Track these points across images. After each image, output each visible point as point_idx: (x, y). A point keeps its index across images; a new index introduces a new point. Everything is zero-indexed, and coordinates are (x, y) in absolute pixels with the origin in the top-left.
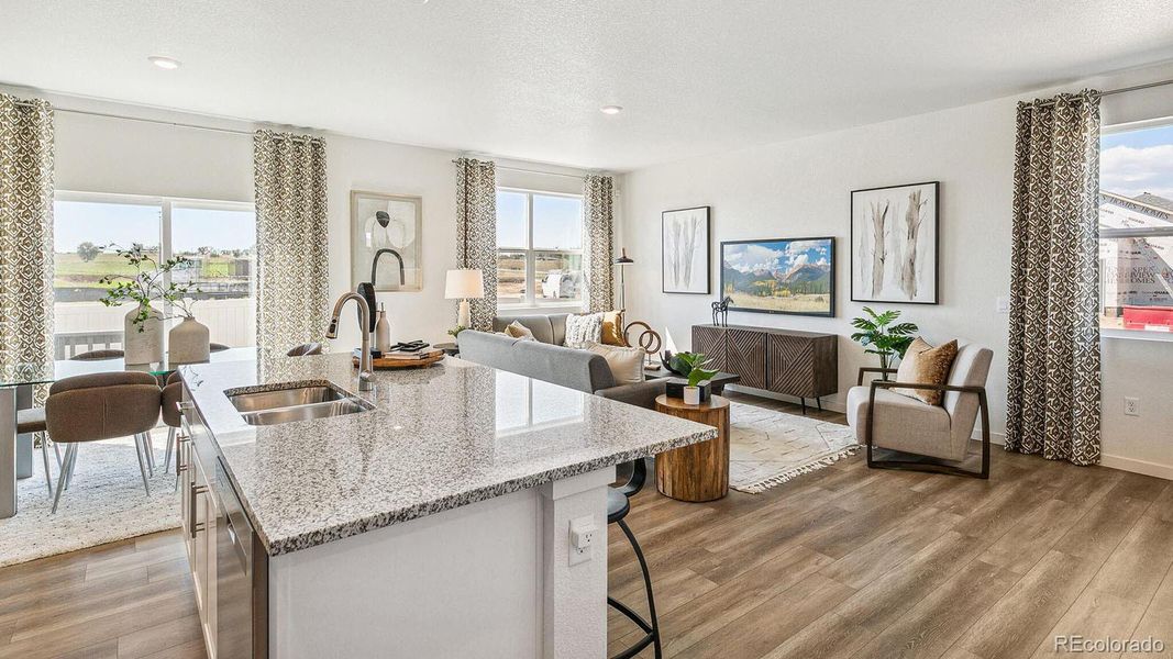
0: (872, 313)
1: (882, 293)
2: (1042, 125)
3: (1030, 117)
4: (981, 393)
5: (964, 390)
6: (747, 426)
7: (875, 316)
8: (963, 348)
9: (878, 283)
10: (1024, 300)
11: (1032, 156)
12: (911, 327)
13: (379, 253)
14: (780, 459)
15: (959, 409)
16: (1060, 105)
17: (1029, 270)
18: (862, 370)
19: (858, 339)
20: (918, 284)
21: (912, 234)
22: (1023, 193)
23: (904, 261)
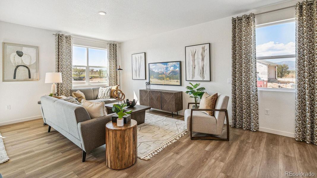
0: (192, 84)
1: (195, 78)
2: (239, 25)
3: (235, 22)
4: (226, 111)
5: (221, 110)
6: (153, 124)
7: (193, 85)
8: (219, 96)
9: (193, 76)
10: (236, 79)
11: (237, 34)
12: (203, 89)
13: (18, 67)
14: (161, 139)
15: (219, 117)
16: (244, 18)
17: (237, 70)
18: (189, 104)
19: (188, 93)
20: (205, 75)
21: (203, 59)
22: (234, 46)
23: (201, 68)
